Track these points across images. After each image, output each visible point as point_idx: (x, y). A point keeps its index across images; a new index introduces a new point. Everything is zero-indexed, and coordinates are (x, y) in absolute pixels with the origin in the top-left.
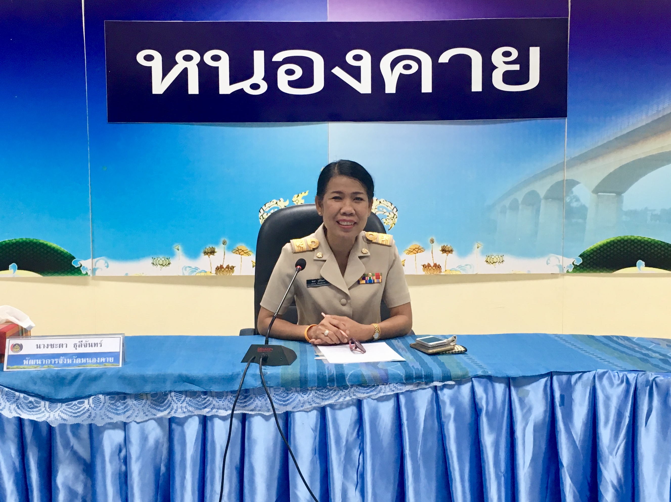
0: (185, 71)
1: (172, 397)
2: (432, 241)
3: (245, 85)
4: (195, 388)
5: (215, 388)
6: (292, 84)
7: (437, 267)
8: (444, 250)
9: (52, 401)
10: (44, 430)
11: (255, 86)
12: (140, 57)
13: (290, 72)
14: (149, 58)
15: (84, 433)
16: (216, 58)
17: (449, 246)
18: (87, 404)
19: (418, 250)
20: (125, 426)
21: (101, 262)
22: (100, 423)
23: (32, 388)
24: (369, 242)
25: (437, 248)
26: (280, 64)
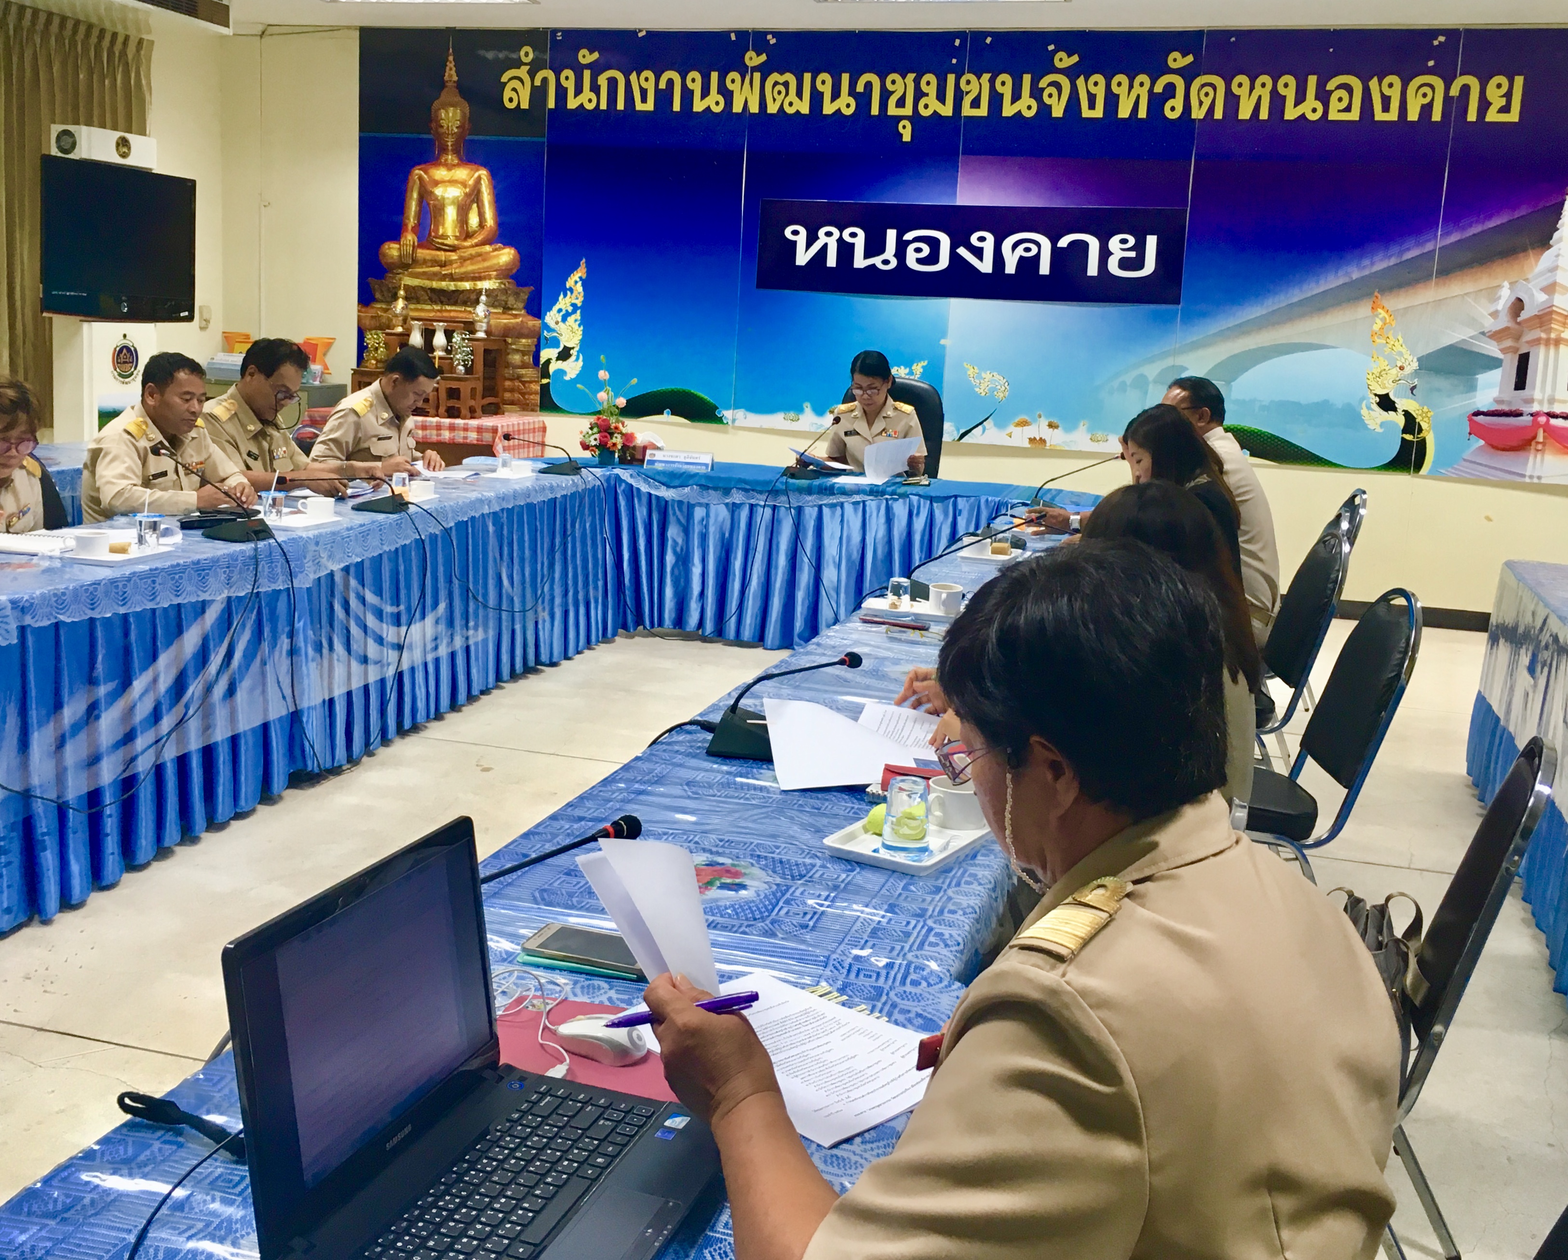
0: (825, 246)
1: (734, 491)
2: (1040, 416)
3: (877, 261)
4: (748, 487)
5: (759, 488)
6: (920, 261)
7: (1043, 441)
8: (1051, 425)
9: (668, 486)
10: (663, 503)
11: (886, 262)
12: (788, 232)
13: (918, 250)
14: (796, 233)
15: (685, 509)
16: (854, 235)
17: (1055, 421)
18: (687, 490)
19: (1024, 424)
20: (707, 506)
21: (740, 413)
22: (692, 502)
23: (657, 477)
24: (896, 409)
25: (1044, 422)
26: (909, 242)
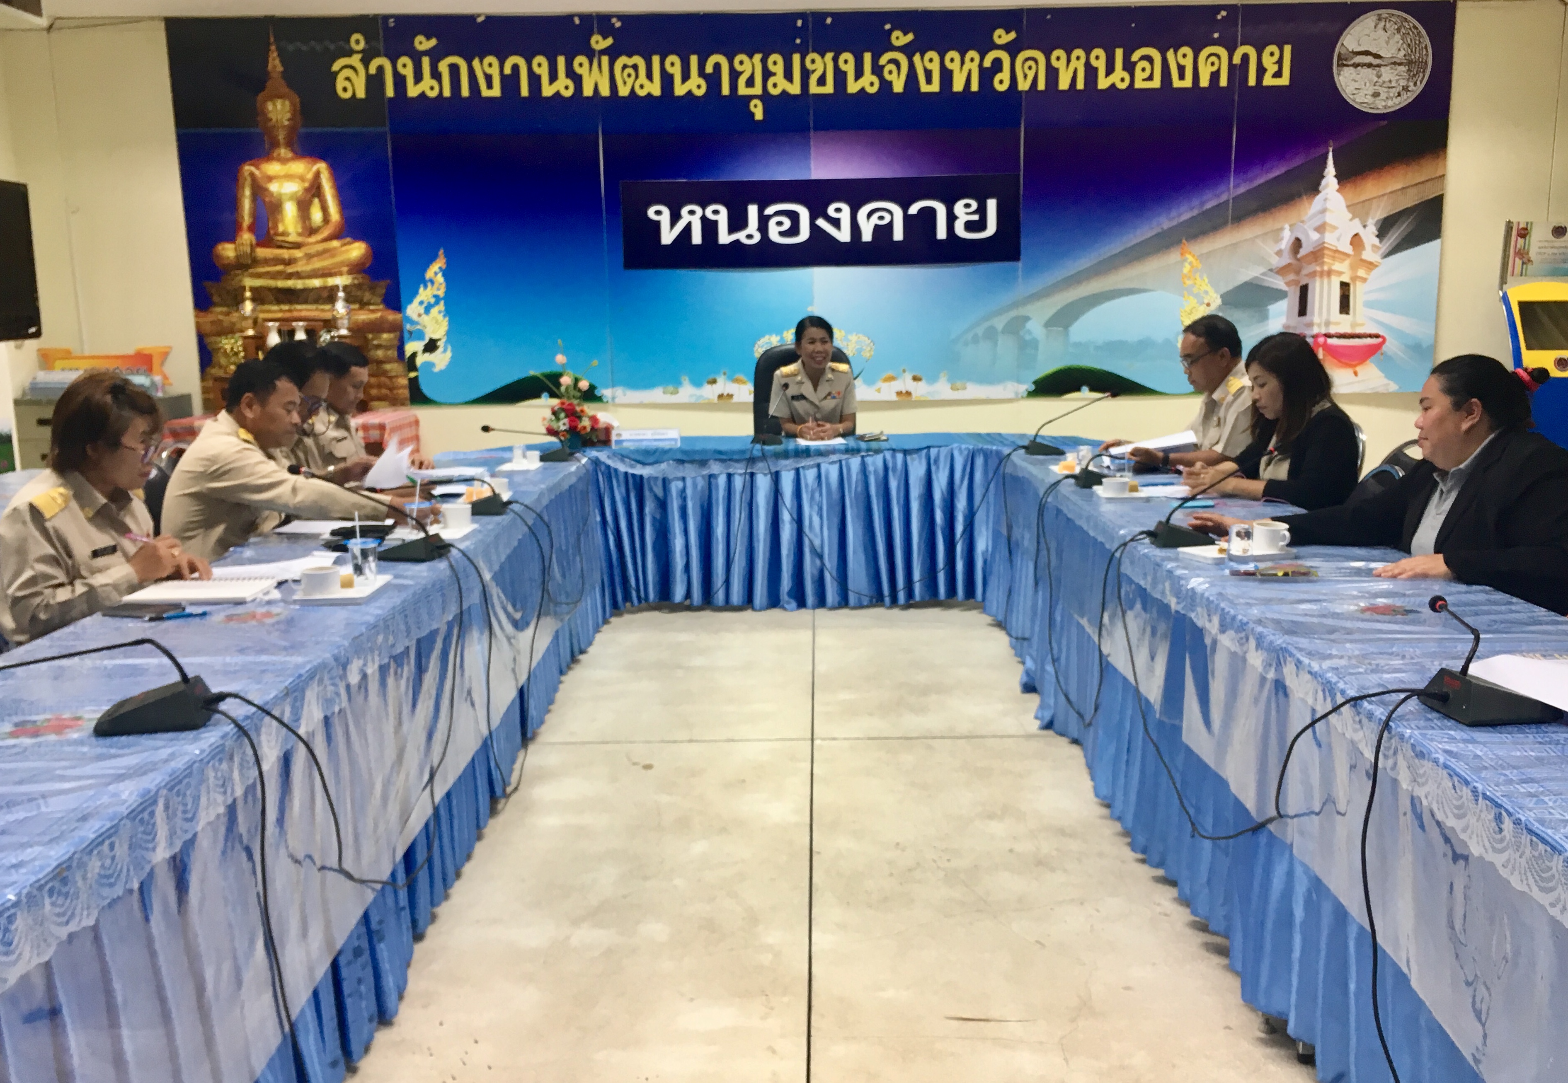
0: (689, 225)
1: (711, 462)
2: (904, 371)
3: (741, 236)
5: (735, 457)
6: (782, 234)
7: (908, 394)
8: (916, 379)
9: (644, 464)
10: (638, 480)
11: (750, 237)
12: (651, 213)
13: (780, 224)
14: (658, 213)
15: (660, 483)
16: (716, 212)
17: (918, 374)
18: (663, 466)
19: (892, 379)
20: (683, 479)
21: (619, 391)
22: (671, 477)
23: (633, 456)
24: (833, 370)
25: (908, 377)
26: (769, 217)
